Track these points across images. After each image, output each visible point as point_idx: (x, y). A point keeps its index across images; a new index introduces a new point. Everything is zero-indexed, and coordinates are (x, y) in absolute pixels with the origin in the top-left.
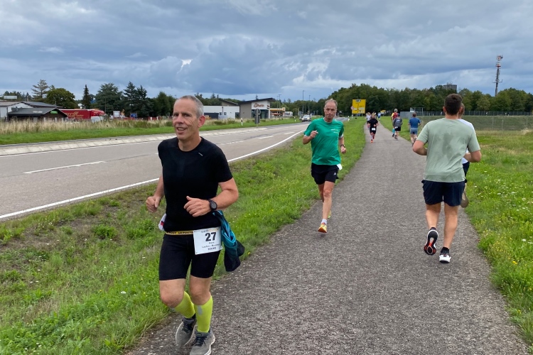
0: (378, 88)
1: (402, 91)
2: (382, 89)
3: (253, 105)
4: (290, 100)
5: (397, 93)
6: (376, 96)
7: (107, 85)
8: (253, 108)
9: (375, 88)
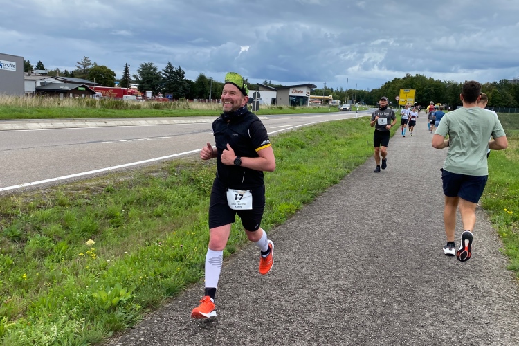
0: (435, 80)
1: (461, 84)
2: (439, 81)
3: (291, 90)
4: (342, 89)
5: (455, 86)
6: (432, 88)
7: (146, 65)
8: (291, 94)
9: (432, 79)
